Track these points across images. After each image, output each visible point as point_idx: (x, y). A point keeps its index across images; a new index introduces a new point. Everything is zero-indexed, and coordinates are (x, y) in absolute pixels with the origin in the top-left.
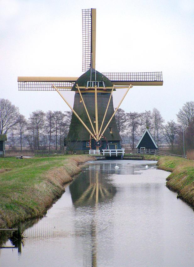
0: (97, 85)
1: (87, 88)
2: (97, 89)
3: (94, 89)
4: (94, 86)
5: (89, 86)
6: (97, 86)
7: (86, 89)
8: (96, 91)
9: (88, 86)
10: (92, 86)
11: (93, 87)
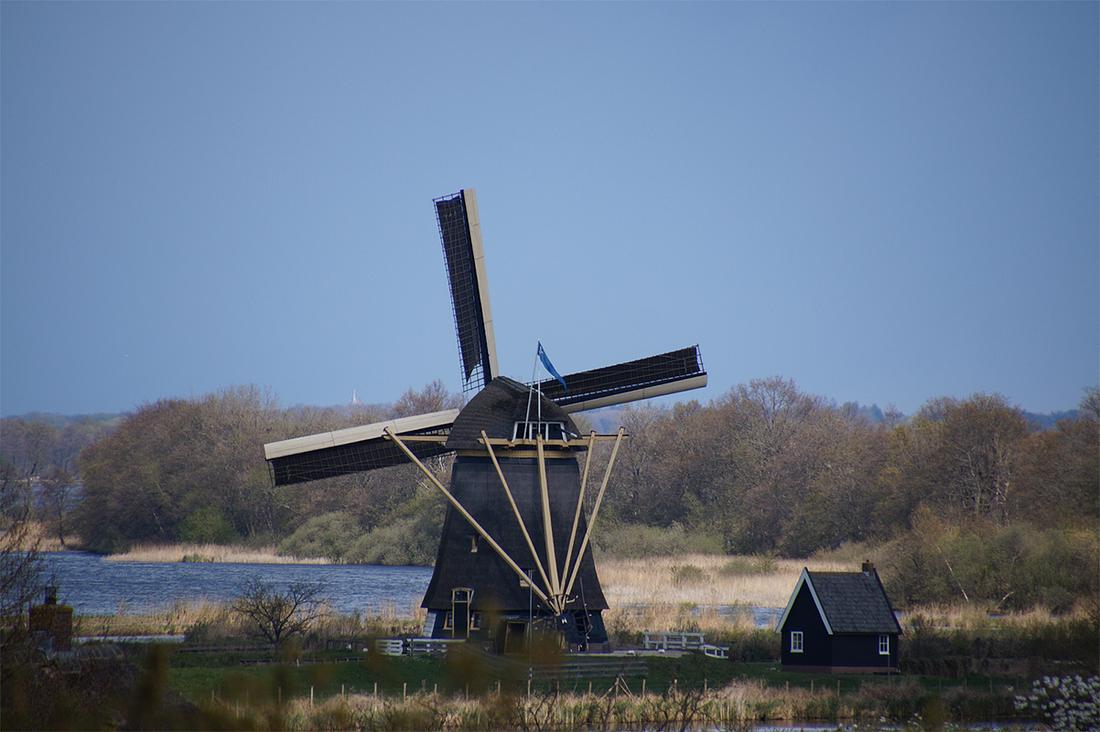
0: (543, 432)
1: (515, 441)
2: (546, 448)
3: (534, 448)
4: (534, 438)
5: (520, 435)
6: (544, 438)
7: (511, 445)
8: (542, 455)
9: (517, 437)
10: (527, 437)
11: (530, 441)
